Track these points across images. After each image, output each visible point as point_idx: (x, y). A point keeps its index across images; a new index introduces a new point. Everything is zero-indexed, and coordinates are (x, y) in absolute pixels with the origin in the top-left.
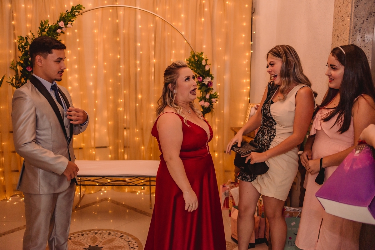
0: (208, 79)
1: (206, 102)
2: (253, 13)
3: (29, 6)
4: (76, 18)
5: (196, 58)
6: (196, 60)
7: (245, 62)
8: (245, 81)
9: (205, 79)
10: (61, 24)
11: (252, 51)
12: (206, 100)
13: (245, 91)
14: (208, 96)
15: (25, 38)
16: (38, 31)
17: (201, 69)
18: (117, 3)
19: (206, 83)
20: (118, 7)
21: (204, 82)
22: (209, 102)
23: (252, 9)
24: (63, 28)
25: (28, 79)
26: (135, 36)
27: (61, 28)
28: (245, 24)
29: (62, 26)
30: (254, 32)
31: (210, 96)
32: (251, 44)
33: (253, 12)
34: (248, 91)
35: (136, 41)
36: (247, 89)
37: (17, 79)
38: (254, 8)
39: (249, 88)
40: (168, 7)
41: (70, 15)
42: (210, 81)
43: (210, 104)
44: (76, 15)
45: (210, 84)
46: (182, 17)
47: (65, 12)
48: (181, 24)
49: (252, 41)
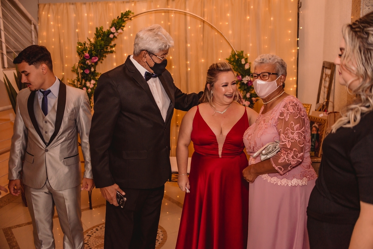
0: (247, 78)
1: (247, 101)
2: (299, 8)
3: (90, 15)
4: (126, 23)
5: (236, 57)
6: (237, 59)
7: (292, 60)
8: (291, 79)
9: (244, 78)
10: (113, 30)
11: (298, 48)
12: (247, 99)
13: (291, 89)
14: (248, 95)
15: (83, 44)
16: (95, 37)
17: (241, 68)
18: (169, 7)
19: (245, 82)
20: (169, 11)
21: (243, 81)
22: (249, 101)
23: (298, 3)
24: (114, 33)
25: (88, 81)
26: (186, 38)
27: (113, 33)
28: (290, 20)
29: (114, 31)
30: (301, 28)
31: (250, 95)
32: (298, 40)
33: (300, 6)
34: (295, 89)
35: (186, 42)
36: (293, 88)
37: (78, 80)
38: (301, 2)
39: (295, 86)
40: (215, 7)
41: (120, 21)
42: (249, 80)
43: (250, 103)
44: (125, 21)
45: (250, 83)
46: (228, 16)
47: (116, 18)
48: (227, 23)
49: (299, 37)
